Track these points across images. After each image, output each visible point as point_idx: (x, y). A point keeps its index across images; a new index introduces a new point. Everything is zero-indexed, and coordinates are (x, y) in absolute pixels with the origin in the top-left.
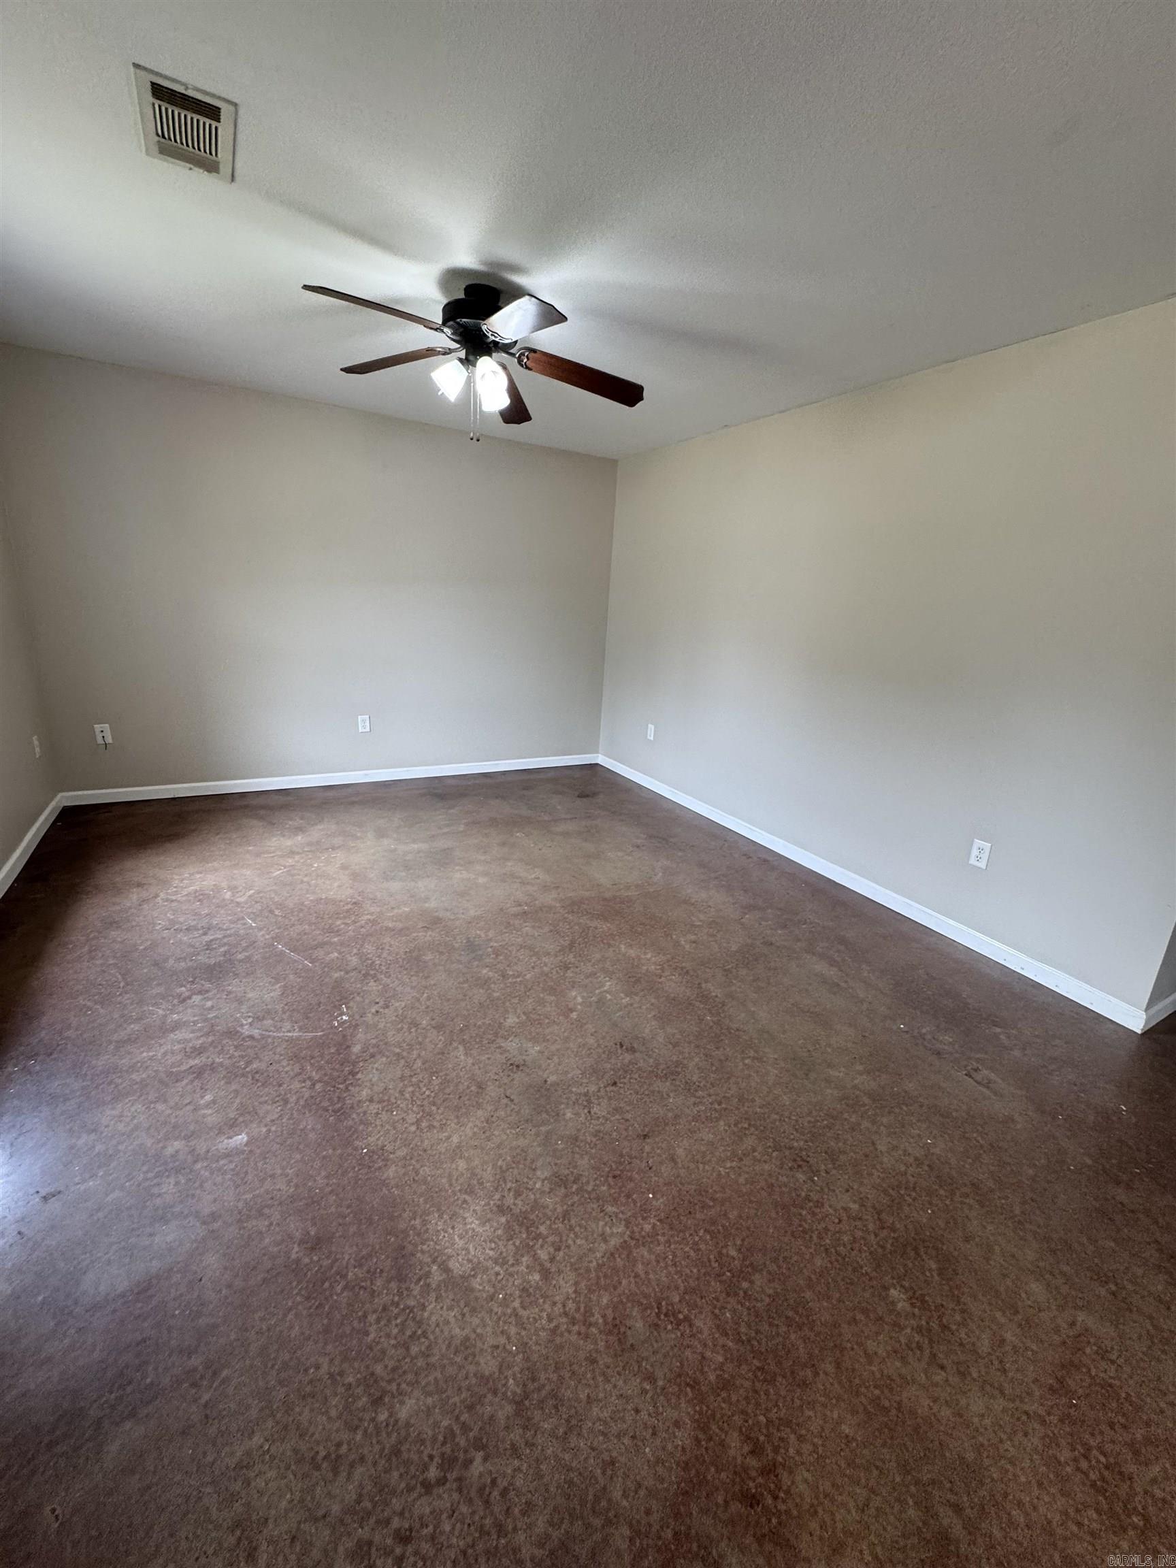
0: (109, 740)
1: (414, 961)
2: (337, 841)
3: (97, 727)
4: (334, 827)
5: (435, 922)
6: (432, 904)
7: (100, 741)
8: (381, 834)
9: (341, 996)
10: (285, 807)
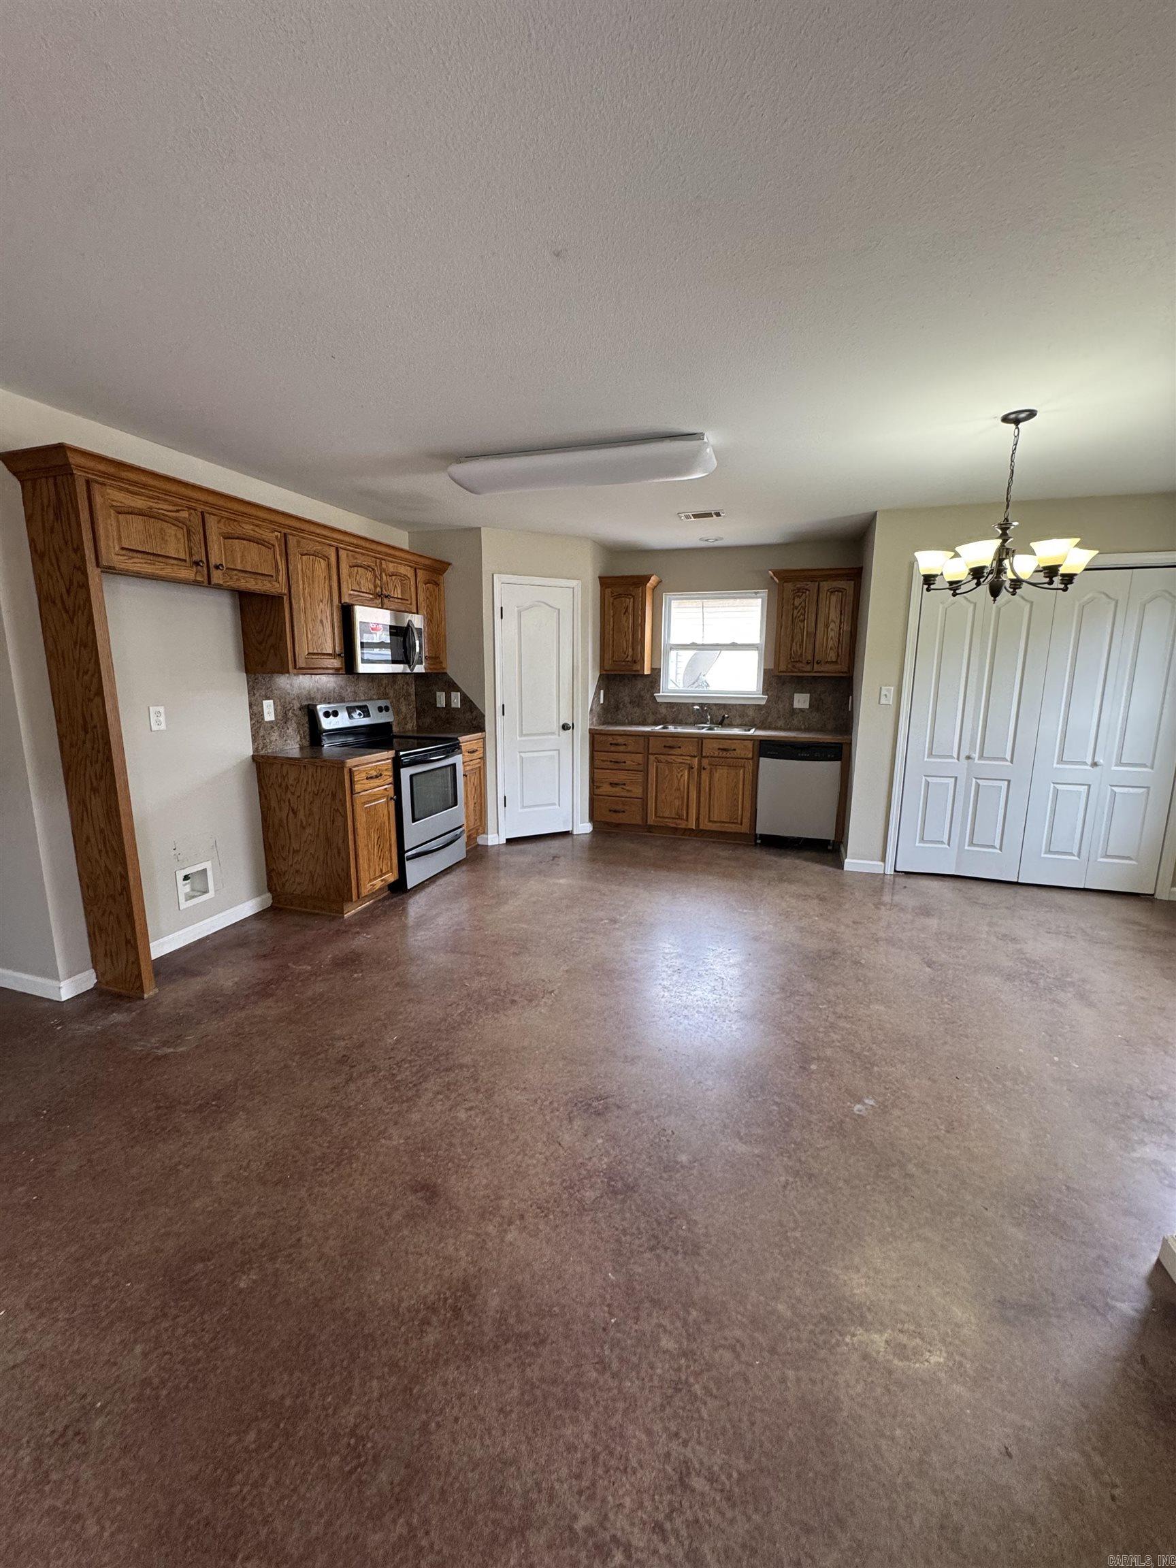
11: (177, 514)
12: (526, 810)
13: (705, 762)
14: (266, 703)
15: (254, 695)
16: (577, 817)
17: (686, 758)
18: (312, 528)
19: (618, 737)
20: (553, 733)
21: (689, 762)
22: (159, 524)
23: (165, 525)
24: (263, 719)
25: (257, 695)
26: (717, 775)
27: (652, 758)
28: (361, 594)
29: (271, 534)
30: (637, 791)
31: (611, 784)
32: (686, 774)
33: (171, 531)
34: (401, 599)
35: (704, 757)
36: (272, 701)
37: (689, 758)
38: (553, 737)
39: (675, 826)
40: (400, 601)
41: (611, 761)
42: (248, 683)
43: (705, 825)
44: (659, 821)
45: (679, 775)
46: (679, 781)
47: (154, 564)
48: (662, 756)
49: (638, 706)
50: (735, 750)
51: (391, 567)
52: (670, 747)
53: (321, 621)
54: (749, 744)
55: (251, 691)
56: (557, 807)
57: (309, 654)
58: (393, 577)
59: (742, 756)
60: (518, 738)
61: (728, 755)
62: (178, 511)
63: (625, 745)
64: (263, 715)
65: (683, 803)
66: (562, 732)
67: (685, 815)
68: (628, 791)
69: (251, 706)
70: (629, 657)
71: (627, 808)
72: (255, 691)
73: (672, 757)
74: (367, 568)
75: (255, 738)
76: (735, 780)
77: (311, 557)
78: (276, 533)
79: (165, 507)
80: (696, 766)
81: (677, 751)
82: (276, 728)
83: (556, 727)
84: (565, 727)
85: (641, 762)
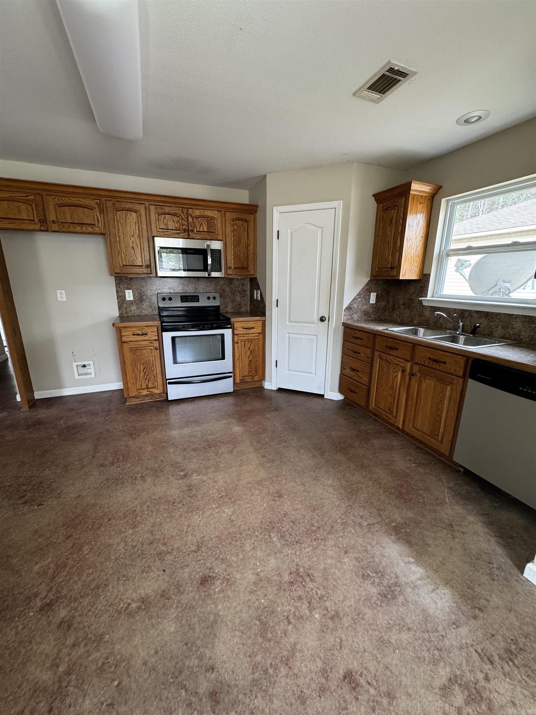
11: (28, 198)
12: (290, 372)
13: (416, 368)
14: (127, 291)
15: (120, 287)
16: (328, 386)
17: (401, 360)
18: (122, 195)
19: (358, 332)
20: (313, 323)
21: (402, 365)
22: (16, 204)
23: (20, 204)
24: (125, 299)
25: (122, 287)
26: (424, 385)
27: (377, 354)
28: (169, 231)
29: (93, 202)
30: (365, 380)
31: (351, 368)
32: (400, 375)
33: (23, 206)
34: (208, 232)
35: (415, 363)
36: (131, 291)
37: (403, 361)
38: (314, 325)
39: (386, 418)
40: (207, 233)
41: (352, 350)
42: (115, 281)
43: (409, 428)
44: (377, 410)
45: (394, 376)
46: (393, 380)
47: (15, 223)
48: (384, 355)
49: (409, 308)
50: (445, 363)
51: (197, 213)
52: (390, 348)
53: (133, 248)
54: (462, 361)
55: (118, 285)
56: (314, 375)
57: (123, 265)
58: (199, 219)
59: (452, 371)
60: (287, 323)
61: (437, 367)
62: (27, 196)
63: (361, 339)
64: (125, 297)
65: (394, 400)
66: (320, 323)
67: (394, 412)
68: (360, 378)
69: (117, 292)
70: (389, 263)
71: (357, 391)
72: (120, 285)
73: (391, 357)
74: (174, 215)
75: (120, 308)
76: (441, 395)
77: (124, 212)
78: (96, 201)
79: (21, 195)
80: (408, 370)
81: (394, 352)
82: (134, 304)
83: (316, 318)
84: (322, 319)
85: (369, 356)
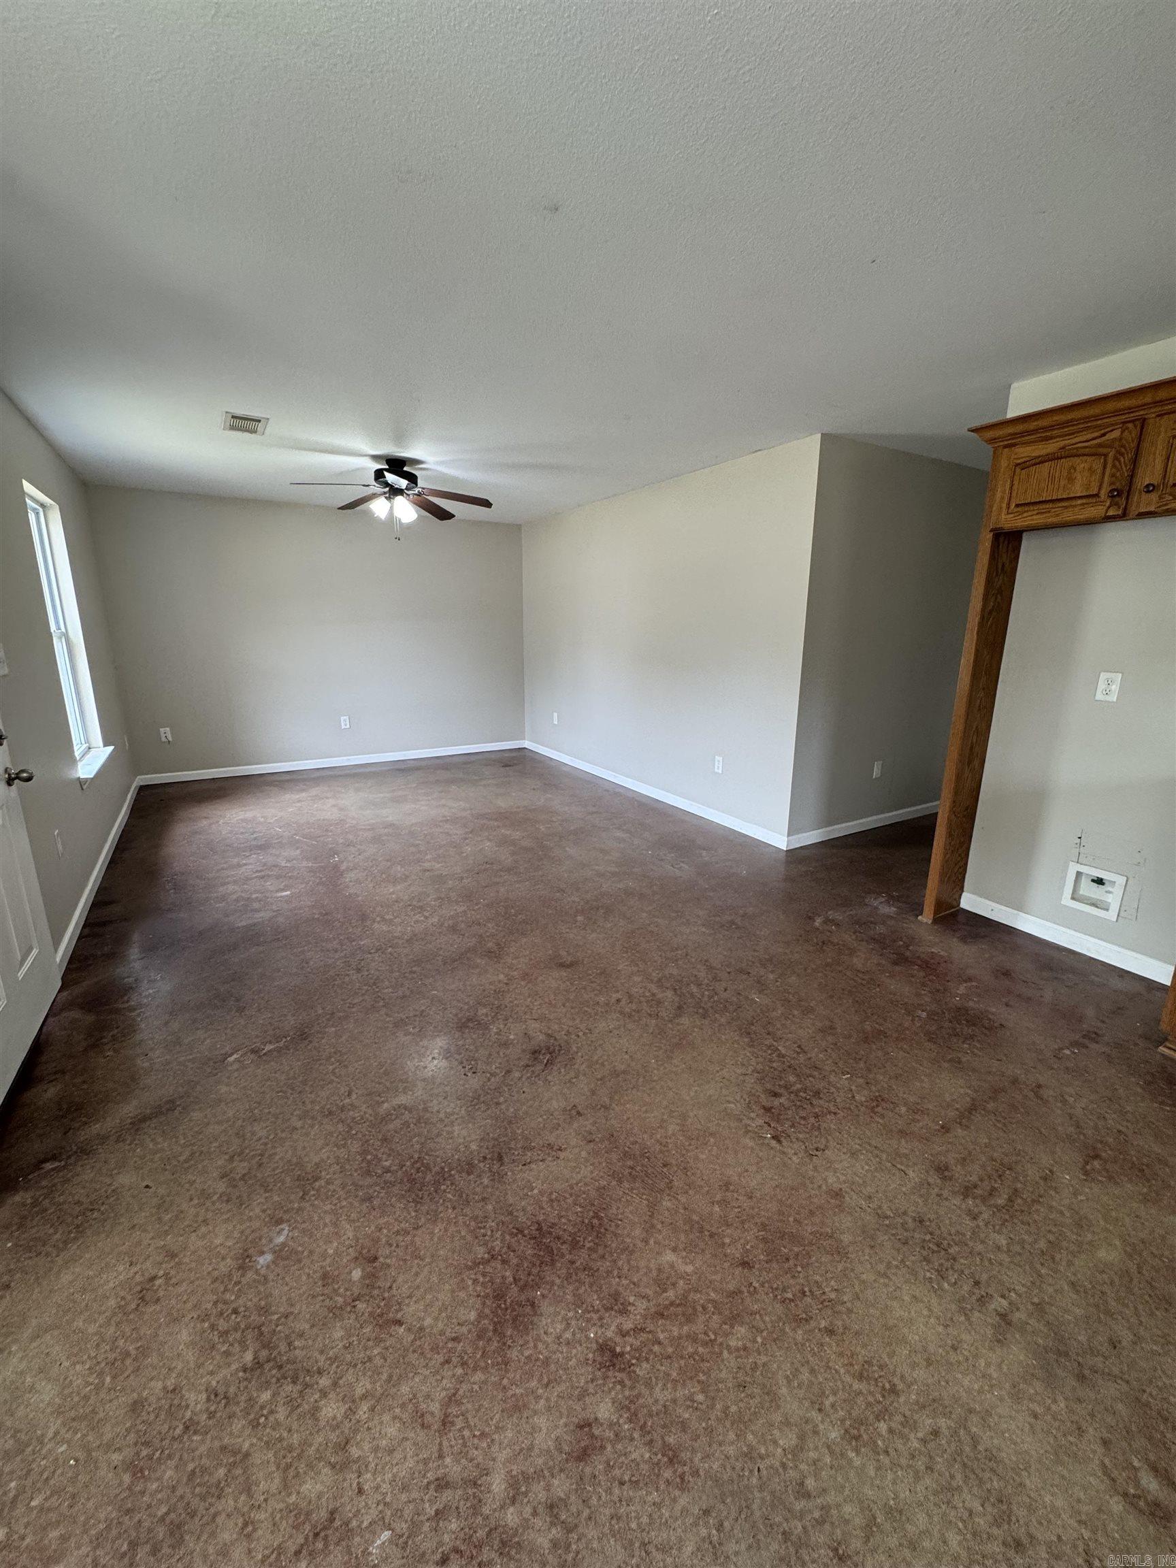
0: (170, 739)
1: (377, 840)
2: (329, 795)
3: (162, 730)
4: (326, 789)
5: (392, 825)
6: (390, 818)
7: (164, 739)
8: (357, 790)
9: (334, 852)
10: (295, 781)
22: (1070, 463)
23: (1078, 461)
33: (1084, 466)
79: (1086, 437)
